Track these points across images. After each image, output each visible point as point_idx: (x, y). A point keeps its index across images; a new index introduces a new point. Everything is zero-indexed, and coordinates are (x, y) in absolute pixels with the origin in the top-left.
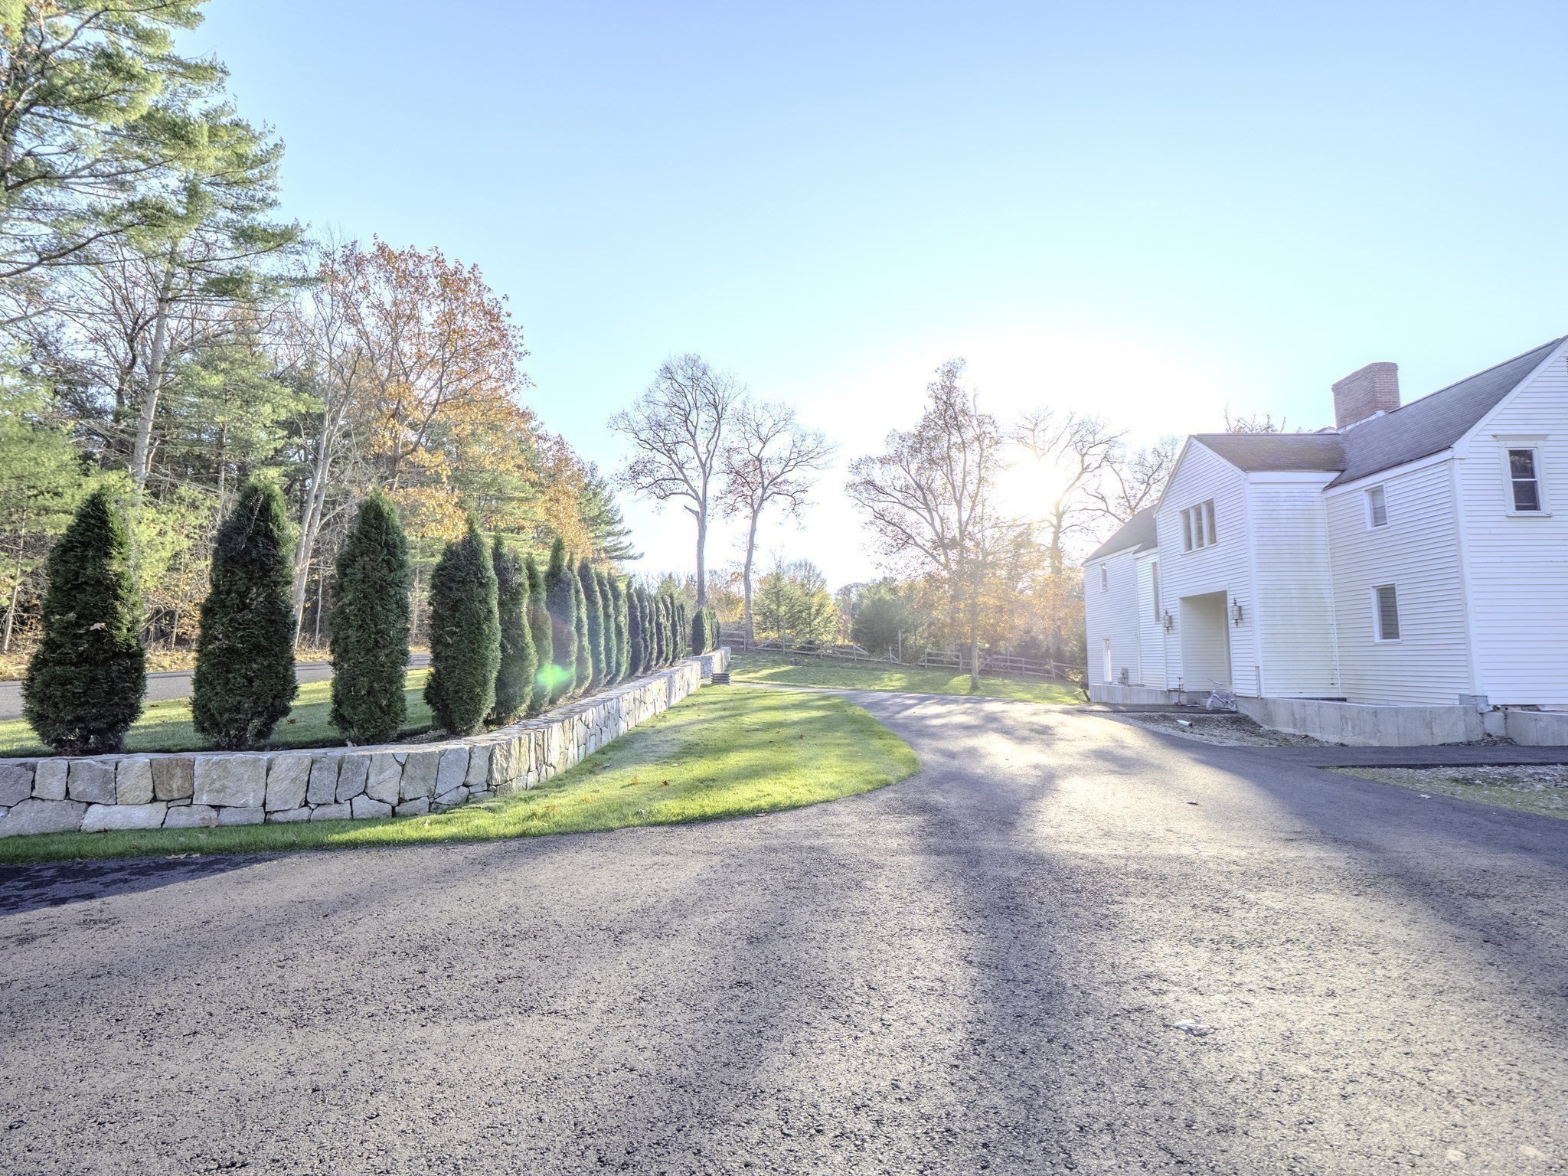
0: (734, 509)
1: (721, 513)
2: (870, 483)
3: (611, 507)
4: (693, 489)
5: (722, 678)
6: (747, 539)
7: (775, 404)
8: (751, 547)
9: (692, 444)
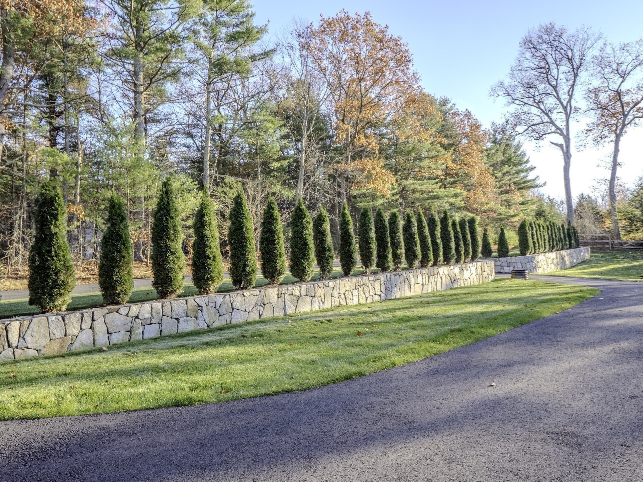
0: (603, 137)
1: (591, 142)
3: (519, 153)
4: (558, 128)
5: (520, 274)
6: (612, 159)
7: (634, 42)
8: (615, 164)
9: (555, 93)
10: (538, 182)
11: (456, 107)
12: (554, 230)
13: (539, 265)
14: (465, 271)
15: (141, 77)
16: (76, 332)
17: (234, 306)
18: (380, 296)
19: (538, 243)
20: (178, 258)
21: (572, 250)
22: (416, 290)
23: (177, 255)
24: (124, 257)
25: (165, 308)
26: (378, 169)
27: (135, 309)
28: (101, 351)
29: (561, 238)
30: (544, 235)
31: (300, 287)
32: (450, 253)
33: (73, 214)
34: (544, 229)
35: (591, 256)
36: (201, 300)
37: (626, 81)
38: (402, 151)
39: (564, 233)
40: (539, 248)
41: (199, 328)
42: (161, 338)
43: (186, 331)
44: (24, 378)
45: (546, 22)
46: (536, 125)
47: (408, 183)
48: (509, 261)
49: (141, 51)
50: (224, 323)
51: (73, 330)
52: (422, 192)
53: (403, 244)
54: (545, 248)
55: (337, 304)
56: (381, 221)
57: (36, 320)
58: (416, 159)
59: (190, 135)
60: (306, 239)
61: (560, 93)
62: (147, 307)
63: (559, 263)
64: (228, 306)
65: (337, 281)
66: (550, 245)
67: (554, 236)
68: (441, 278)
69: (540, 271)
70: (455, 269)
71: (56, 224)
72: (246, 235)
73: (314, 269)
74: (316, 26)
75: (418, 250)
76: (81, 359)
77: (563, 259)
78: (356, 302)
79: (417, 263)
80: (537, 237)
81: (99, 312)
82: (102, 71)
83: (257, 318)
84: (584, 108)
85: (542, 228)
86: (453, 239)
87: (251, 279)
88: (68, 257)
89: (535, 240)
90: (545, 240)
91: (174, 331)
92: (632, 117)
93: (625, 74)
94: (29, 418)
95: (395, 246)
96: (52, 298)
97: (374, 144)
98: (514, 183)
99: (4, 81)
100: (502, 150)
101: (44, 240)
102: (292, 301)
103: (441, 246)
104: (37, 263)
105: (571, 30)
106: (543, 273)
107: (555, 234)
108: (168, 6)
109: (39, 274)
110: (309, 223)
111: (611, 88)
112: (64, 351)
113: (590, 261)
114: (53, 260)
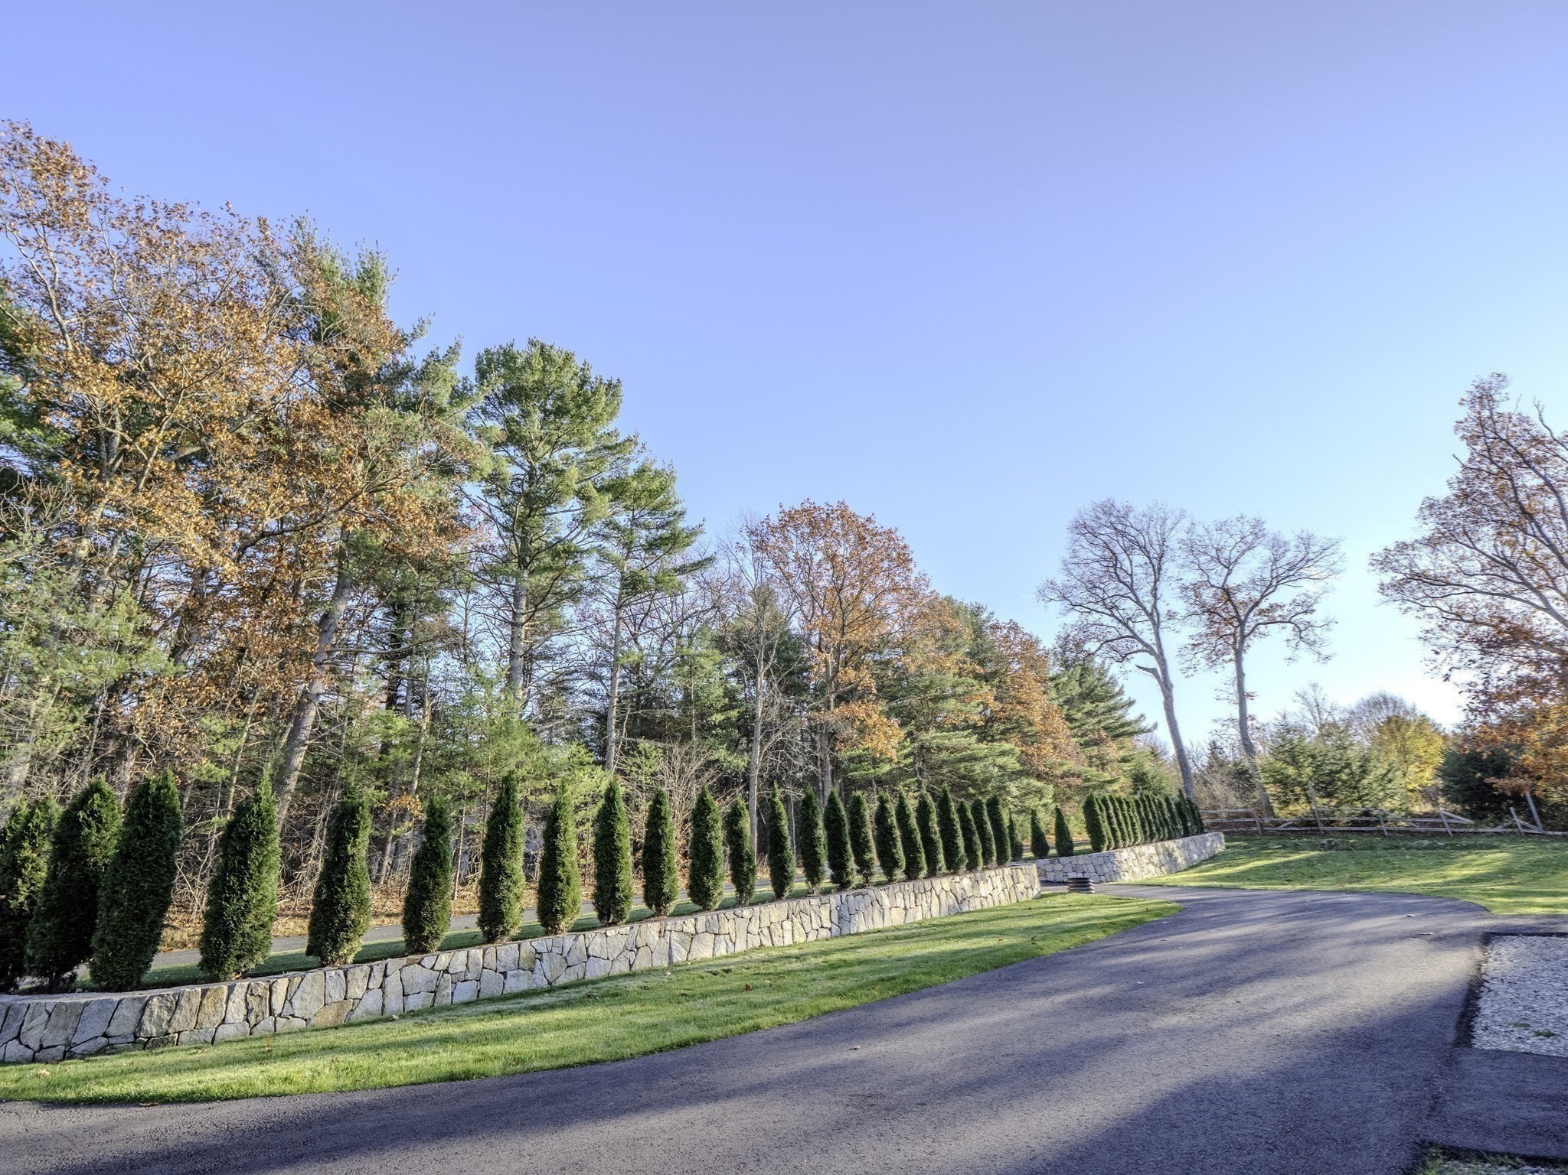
0: (1218, 654)
1: (1203, 662)
2: (1421, 577)
3: (1107, 679)
4: (1146, 645)
5: (1081, 885)
6: (1236, 688)
7: (1234, 519)
8: (1243, 697)
9: (1131, 595)
10: (1143, 724)
11: (995, 617)
12: (1150, 806)
13: (1125, 866)
14: (981, 883)
15: (523, 602)
16: (359, 993)
17: (591, 953)
18: (830, 929)
19: (1121, 830)
20: (515, 883)
21: (1186, 839)
22: (895, 918)
23: (514, 878)
24: (438, 884)
25: (488, 957)
26: (875, 717)
27: (444, 958)
28: (390, 1020)
29: (1165, 819)
30: (1131, 818)
31: (696, 919)
32: (957, 854)
33: (405, 810)
34: (1129, 807)
35: (1227, 847)
36: (541, 943)
37: (1233, 572)
38: (916, 687)
39: (1170, 810)
40: (1124, 840)
41: (534, 986)
42: (478, 1001)
43: (516, 991)
44: (280, 1053)
45: (1101, 498)
46: (1112, 640)
47: (931, 736)
48: (1074, 863)
49: (526, 568)
50: (573, 978)
51: (356, 991)
52: (954, 750)
53: (873, 844)
54: (1136, 838)
55: (757, 945)
56: (834, 810)
57: (309, 976)
58: (935, 700)
59: (594, 677)
60: (711, 846)
61: (1140, 594)
62: (461, 955)
63: (1164, 862)
64: (581, 952)
65: (757, 909)
66: (1145, 832)
67: (1151, 817)
68: (938, 896)
69: (1127, 878)
70: (964, 881)
71: (355, 842)
72: (618, 844)
73: (726, 890)
74: (774, 521)
75: (900, 853)
76: (357, 1031)
77: (1170, 855)
78: (788, 941)
79: (899, 874)
80: (1118, 821)
81: (393, 964)
82: (474, 592)
83: (625, 969)
84: (1183, 613)
85: (1125, 806)
86: (960, 833)
87: (622, 910)
88: (364, 887)
89: (1116, 826)
90: (1133, 825)
91: (497, 991)
92: (1253, 625)
93: (1230, 564)
94: (275, 1095)
95: (860, 848)
96: (336, 945)
97: (868, 680)
98: (1105, 728)
99: (332, 621)
100: (1078, 677)
101: (337, 864)
102: (682, 942)
103: (940, 845)
104: (324, 897)
105: (1140, 507)
106: (1133, 881)
107: (1153, 814)
108: (567, 508)
109: (324, 912)
110: (716, 821)
111: (1213, 583)
112: (342, 1021)
113: (1224, 854)
114: (344, 891)
